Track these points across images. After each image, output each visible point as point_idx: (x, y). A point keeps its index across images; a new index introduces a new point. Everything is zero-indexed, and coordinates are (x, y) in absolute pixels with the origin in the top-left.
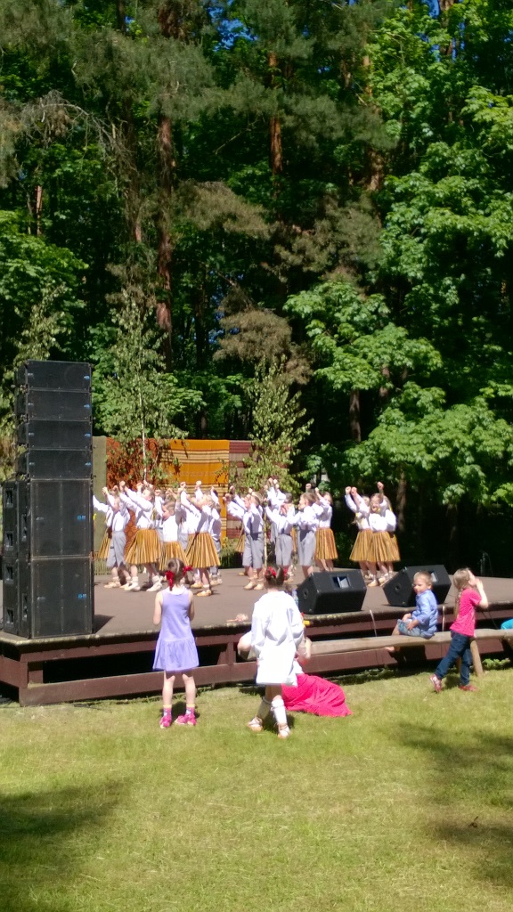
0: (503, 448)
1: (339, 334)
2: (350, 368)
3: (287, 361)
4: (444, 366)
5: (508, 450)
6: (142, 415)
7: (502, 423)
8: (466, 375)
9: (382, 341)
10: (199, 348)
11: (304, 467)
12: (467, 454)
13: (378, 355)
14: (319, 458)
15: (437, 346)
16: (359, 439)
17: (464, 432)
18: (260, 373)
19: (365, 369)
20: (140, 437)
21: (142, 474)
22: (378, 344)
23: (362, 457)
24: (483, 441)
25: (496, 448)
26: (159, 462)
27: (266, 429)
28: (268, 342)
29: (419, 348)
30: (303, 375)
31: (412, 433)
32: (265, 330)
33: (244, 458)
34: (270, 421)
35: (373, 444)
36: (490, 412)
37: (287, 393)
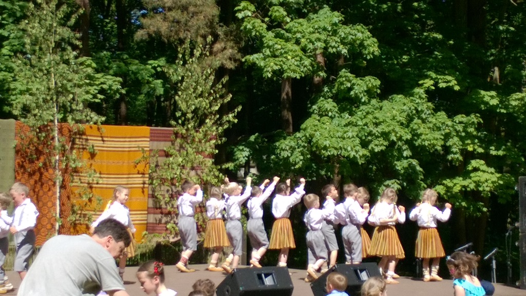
0: (442, 143)
1: (270, 17)
2: (281, 54)
3: (214, 43)
4: (382, 54)
5: (448, 144)
6: (55, 97)
7: (442, 116)
8: (405, 65)
9: (316, 27)
10: (120, 28)
11: (230, 157)
12: (404, 147)
13: (311, 42)
14: (248, 150)
15: (374, 33)
16: (291, 130)
17: (402, 124)
18: (184, 55)
19: (297, 56)
20: (52, 121)
21: (53, 161)
22: (312, 30)
23: (293, 149)
24: (421, 134)
25: (435, 142)
26: (72, 148)
27: (189, 116)
28: (194, 22)
29: (355, 35)
30: (230, 59)
31: (346, 125)
32: (192, 9)
33: (164, 146)
34: (193, 107)
35: (305, 136)
36: (430, 104)
37: (212, 77)
